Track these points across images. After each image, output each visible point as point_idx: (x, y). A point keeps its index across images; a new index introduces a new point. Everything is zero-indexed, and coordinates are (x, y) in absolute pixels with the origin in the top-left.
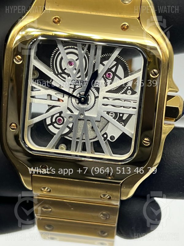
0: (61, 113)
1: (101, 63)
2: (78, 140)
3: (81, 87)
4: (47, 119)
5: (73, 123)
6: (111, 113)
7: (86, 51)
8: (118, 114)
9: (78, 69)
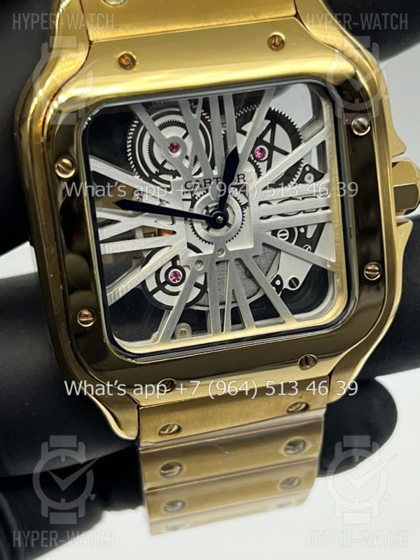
1: (239, 130)
2: (222, 307)
4: (147, 282)
5: (205, 273)
6: (280, 231)
7: (202, 113)
8: (296, 229)
9: (193, 155)
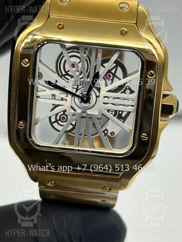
0: (65, 111)
1: (102, 65)
2: (80, 136)
3: (84, 87)
4: (52, 117)
5: (76, 120)
6: (111, 111)
7: (88, 55)
8: (118, 112)
9: (81, 71)
